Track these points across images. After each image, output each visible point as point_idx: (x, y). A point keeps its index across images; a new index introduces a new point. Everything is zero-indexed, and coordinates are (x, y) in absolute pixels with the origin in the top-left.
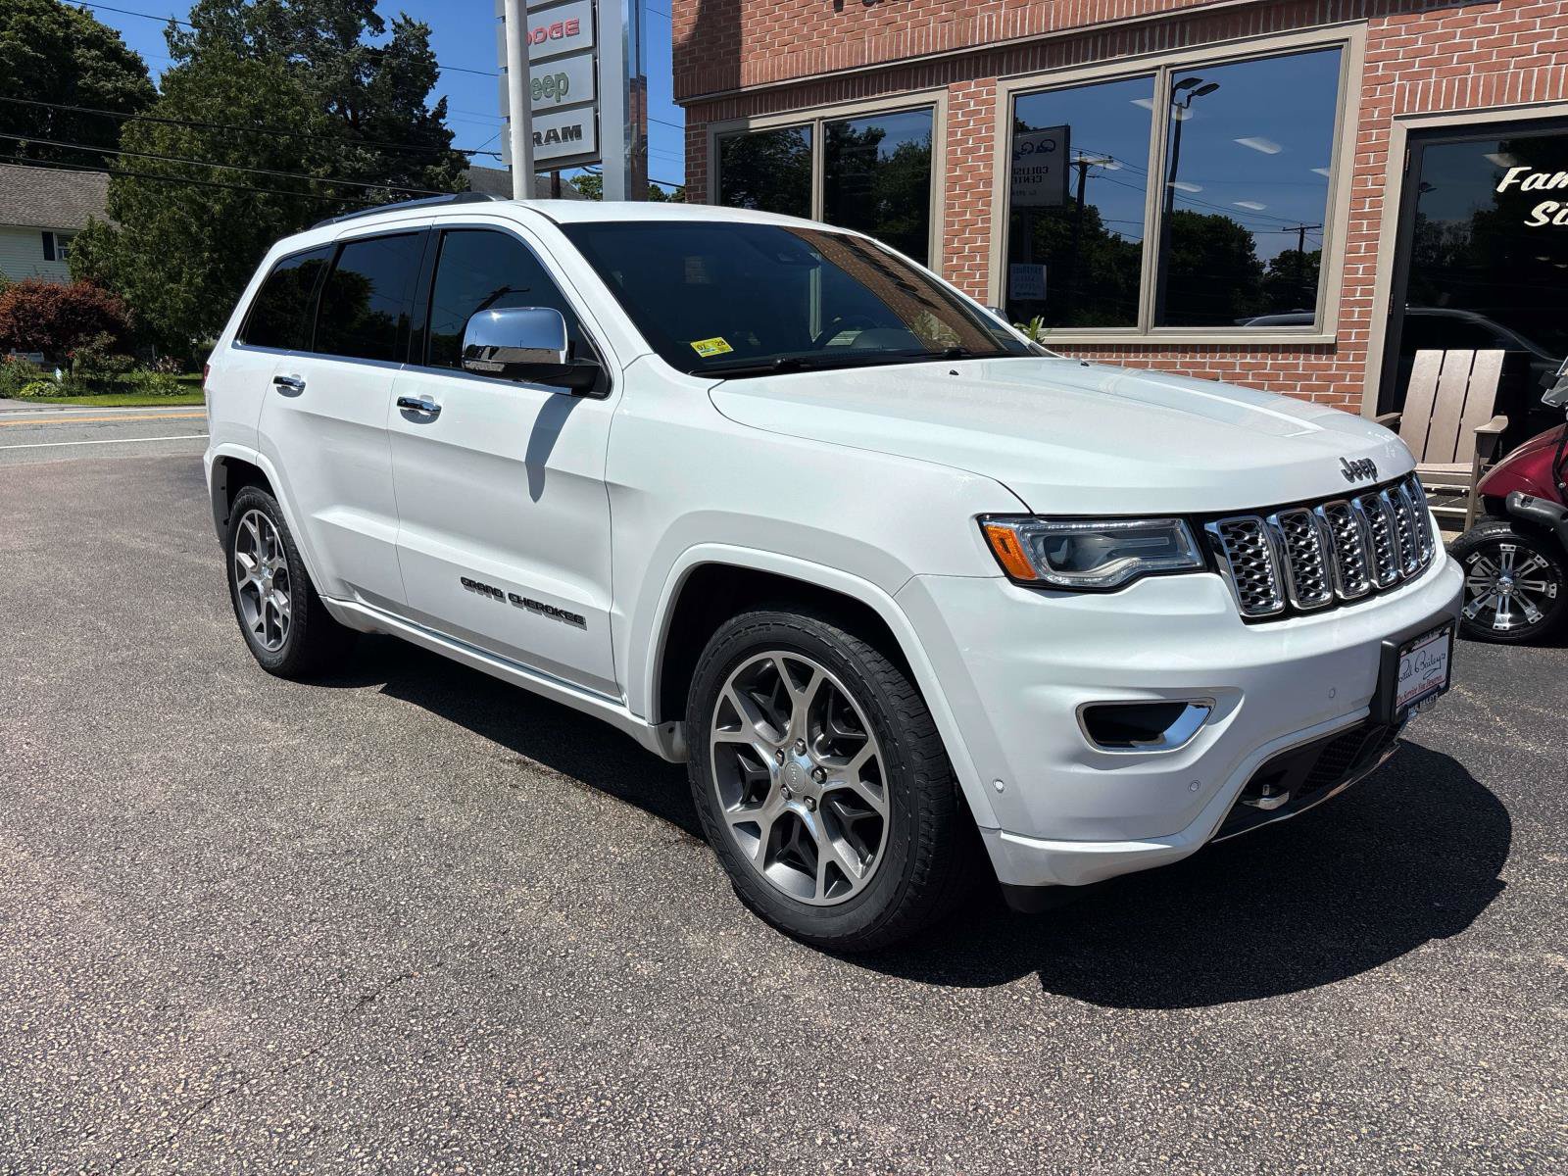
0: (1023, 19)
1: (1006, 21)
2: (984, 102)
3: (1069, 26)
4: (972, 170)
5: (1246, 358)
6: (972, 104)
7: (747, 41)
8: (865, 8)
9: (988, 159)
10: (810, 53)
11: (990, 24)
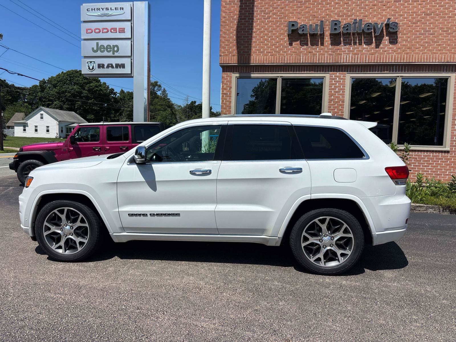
0: (358, 58)
1: (352, 58)
2: (342, 79)
3: (373, 62)
4: (337, 97)
5: (425, 153)
6: (338, 79)
7: (253, 49)
8: (301, 46)
9: (343, 95)
10: (279, 57)
11: (346, 58)
